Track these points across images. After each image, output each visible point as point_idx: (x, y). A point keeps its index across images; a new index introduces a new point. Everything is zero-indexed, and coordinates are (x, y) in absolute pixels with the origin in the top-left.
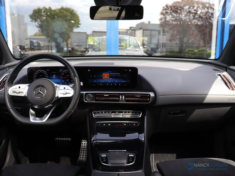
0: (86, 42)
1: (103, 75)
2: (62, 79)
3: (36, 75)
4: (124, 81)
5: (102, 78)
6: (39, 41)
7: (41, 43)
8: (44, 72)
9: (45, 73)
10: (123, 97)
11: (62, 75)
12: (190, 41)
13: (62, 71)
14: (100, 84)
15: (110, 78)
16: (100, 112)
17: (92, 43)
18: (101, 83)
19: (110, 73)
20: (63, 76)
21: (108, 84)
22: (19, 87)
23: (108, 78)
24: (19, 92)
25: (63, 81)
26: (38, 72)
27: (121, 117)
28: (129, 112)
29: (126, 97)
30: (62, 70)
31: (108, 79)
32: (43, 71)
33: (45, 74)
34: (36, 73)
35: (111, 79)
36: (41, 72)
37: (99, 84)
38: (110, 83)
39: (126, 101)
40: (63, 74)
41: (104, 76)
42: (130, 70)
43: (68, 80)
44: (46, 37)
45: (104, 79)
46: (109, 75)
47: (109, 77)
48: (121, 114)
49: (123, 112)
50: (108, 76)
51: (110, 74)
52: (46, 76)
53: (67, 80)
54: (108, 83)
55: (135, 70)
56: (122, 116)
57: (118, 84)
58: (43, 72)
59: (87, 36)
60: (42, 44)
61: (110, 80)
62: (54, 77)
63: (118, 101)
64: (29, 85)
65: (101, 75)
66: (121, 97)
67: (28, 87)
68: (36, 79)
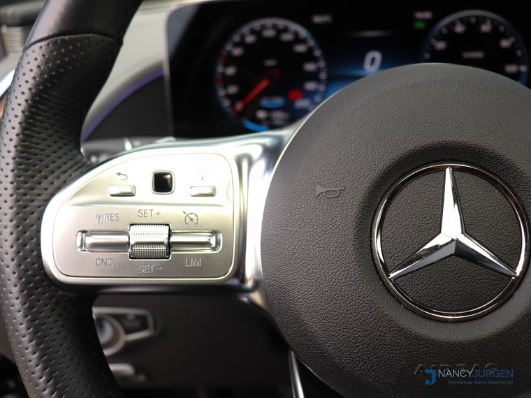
3: (230, 60)
8: (296, 34)
9: (303, 41)
11: (434, 52)
13: (430, 24)
26: (250, 39)
30: (427, 15)
32: (286, 30)
33: (300, 48)
34: (236, 46)
36: (269, 33)
40: (442, 45)
52: (310, 67)
58: (287, 37)
62: (371, 69)
67: (269, 167)
68: (233, 90)
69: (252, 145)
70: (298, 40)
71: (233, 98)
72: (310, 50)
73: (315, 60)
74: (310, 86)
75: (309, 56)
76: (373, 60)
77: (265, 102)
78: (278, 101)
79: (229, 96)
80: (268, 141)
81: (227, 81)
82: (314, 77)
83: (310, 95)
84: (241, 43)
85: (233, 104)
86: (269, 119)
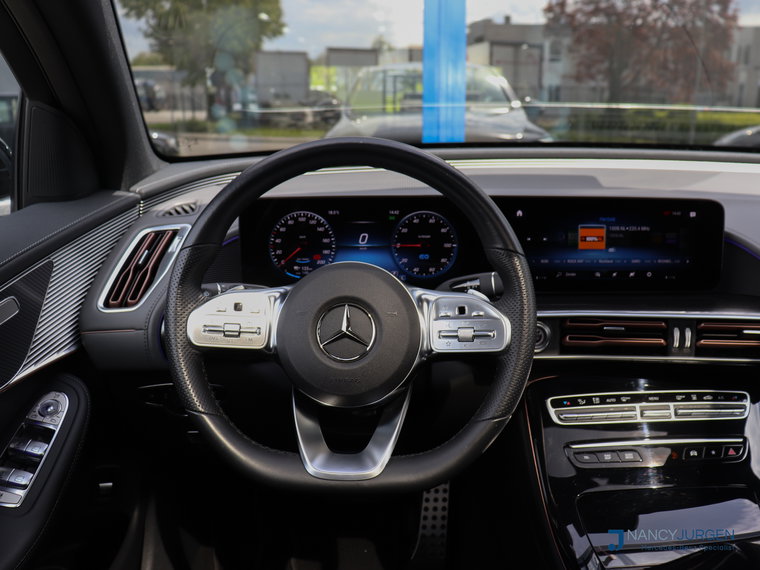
0: (307, 83)
1: (581, 232)
2: (398, 250)
3: (278, 234)
4: (667, 261)
5: (574, 246)
6: (151, 82)
7: (157, 88)
8: (318, 221)
9: (322, 225)
10: (688, 334)
11: (400, 234)
12: (643, 82)
13: (399, 217)
14: (568, 274)
15: (608, 245)
16: (583, 398)
17: (320, 88)
18: (572, 268)
19: (609, 224)
20: (402, 238)
21: (598, 275)
22: (237, 307)
23: (603, 245)
24: (237, 328)
25: (405, 260)
26: (290, 222)
27: (674, 419)
28: (700, 397)
29: (698, 334)
30: (397, 212)
31: (601, 250)
32: (312, 218)
33: (321, 229)
34: (282, 226)
35: (611, 250)
36: (303, 219)
37: (564, 274)
38: (607, 270)
39: (699, 351)
40: (405, 230)
41: (584, 239)
42: (693, 214)
43: (427, 257)
44: (174, 68)
45: (582, 250)
46: (603, 232)
47: (604, 243)
48: (671, 404)
49: (679, 398)
50: (600, 238)
51: (608, 232)
52: (326, 241)
53: (421, 256)
54: (600, 267)
55: (711, 210)
56: (676, 414)
57: (641, 271)
58: (313, 222)
59: (309, 64)
60: (160, 90)
61: (610, 256)
62: (362, 243)
63: (665, 350)
64: (283, 296)
65: (570, 235)
66: (677, 334)
67: (282, 302)
68: (279, 252)
69: (276, 292)
70: (319, 224)
71: (279, 257)
72: (326, 230)
73: (329, 237)
74: (326, 252)
75: (325, 234)
76: (364, 237)
77: (298, 261)
78: (307, 260)
79: (276, 256)
80: (282, 290)
81: (276, 247)
82: (328, 246)
83: (325, 257)
84: (285, 225)
85: (279, 261)
86: (300, 270)
